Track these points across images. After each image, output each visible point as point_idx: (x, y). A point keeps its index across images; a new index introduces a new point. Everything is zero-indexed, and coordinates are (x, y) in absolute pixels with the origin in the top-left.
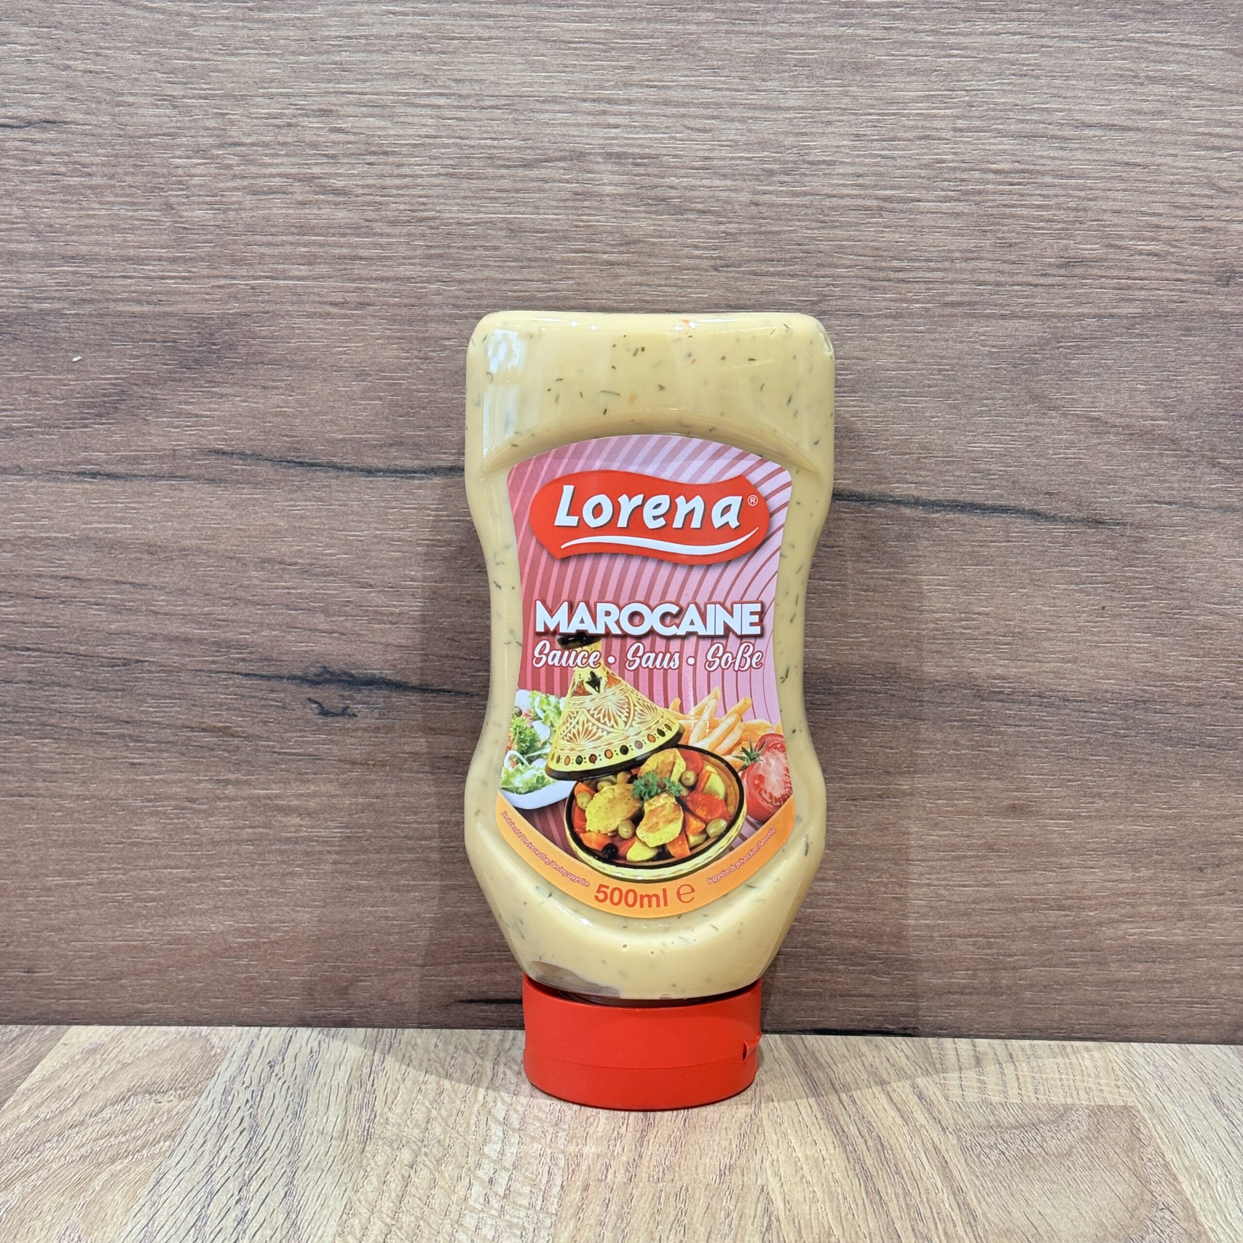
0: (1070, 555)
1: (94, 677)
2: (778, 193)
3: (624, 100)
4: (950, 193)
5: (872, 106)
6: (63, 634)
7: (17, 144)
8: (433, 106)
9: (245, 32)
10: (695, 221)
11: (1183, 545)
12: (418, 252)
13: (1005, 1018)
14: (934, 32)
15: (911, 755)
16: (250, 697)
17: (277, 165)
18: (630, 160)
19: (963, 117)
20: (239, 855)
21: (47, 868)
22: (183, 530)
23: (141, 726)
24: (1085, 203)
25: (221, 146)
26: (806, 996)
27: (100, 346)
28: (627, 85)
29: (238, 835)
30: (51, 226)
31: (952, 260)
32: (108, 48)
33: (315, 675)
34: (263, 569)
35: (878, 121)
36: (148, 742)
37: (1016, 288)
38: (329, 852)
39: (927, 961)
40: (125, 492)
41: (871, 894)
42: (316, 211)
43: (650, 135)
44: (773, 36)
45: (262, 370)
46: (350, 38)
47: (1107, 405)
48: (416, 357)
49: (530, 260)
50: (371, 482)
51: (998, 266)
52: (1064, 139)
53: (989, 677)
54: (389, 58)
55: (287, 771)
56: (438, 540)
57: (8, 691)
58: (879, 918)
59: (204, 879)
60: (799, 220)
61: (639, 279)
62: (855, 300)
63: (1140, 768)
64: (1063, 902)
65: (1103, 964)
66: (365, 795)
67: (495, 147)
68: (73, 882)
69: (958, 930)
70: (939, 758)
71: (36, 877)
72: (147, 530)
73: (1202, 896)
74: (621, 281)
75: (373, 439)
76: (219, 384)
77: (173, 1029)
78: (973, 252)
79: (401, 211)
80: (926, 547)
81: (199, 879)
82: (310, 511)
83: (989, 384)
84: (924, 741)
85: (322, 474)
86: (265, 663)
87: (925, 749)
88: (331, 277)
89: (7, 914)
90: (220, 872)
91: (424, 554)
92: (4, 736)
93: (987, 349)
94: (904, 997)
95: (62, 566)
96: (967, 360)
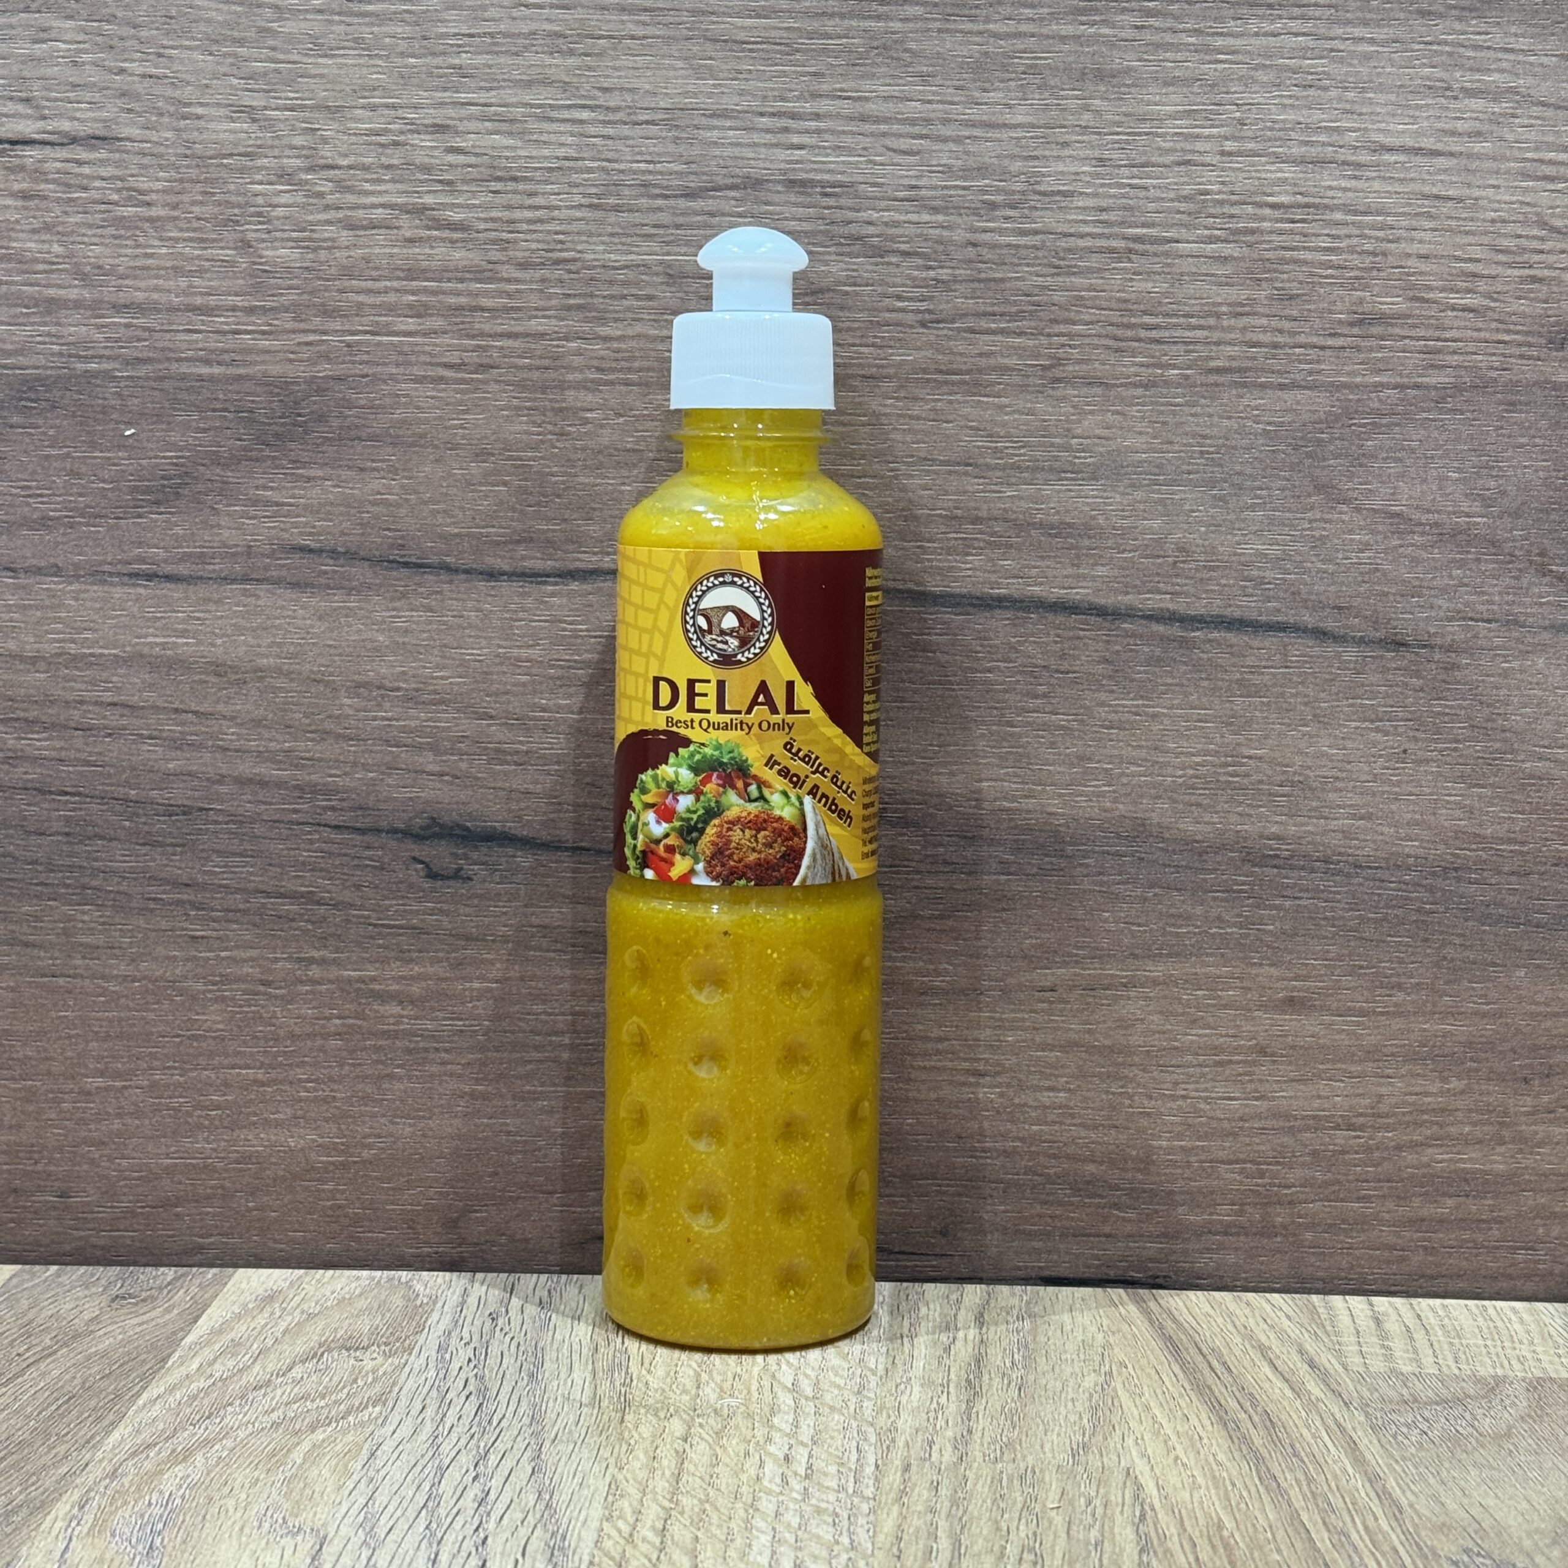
0: (1363, 685)
1: (146, 828)
2: (1001, 231)
3: (811, 114)
4: (1216, 232)
5: (1119, 124)
6: (109, 775)
7: (58, 165)
8: (574, 121)
9: (342, 27)
10: (898, 266)
11: (1505, 674)
12: (554, 302)
13: (1280, 1265)
14: (1197, 32)
15: (1164, 935)
16: (340, 855)
17: (380, 193)
18: (818, 190)
19: (1234, 138)
20: (325, 1052)
21: (86, 1067)
22: (259, 646)
23: (204, 890)
24: (1385, 246)
25: (310, 169)
26: (1030, 1235)
27: (158, 417)
28: (815, 96)
29: (323, 1027)
30: (100, 267)
31: (1218, 316)
32: (172, 47)
33: (421, 828)
34: (358, 696)
35: (1127, 142)
36: (213, 910)
37: (1298, 350)
38: (437, 1050)
39: (1181, 1193)
40: (187, 598)
41: (1114, 1109)
42: (428, 251)
43: (842, 159)
44: (996, 35)
45: (359, 447)
46: (471, 36)
47: (1410, 497)
48: (551, 433)
50: (493, 587)
51: (1275, 323)
52: (1359, 166)
53: (1261, 837)
54: (519, 60)
55: (386, 947)
56: (575, 661)
57: (40, 846)
58: (1123, 1138)
59: (281, 1082)
60: (1028, 265)
62: (1097, 365)
63: (1449, 951)
64: (1354, 1120)
65: (1402, 1198)
66: (482, 978)
67: (650, 172)
68: (119, 1084)
69: (1222, 1155)
70: (1199, 938)
71: (73, 1078)
72: (213, 645)
73: (1528, 1114)
75: (496, 535)
76: (304, 465)
78: (1244, 305)
79: (533, 251)
80: (1185, 673)
81: (275, 1081)
82: (417, 623)
83: (1264, 470)
84: (1180, 916)
85: (431, 577)
86: (359, 813)
87: (1181, 926)
88: (445, 332)
89: (36, 1124)
90: (300, 1074)
91: (558, 678)
92: (34, 901)
93: (1261, 426)
94: (1153, 1238)
95: (108, 690)
96: (1236, 440)
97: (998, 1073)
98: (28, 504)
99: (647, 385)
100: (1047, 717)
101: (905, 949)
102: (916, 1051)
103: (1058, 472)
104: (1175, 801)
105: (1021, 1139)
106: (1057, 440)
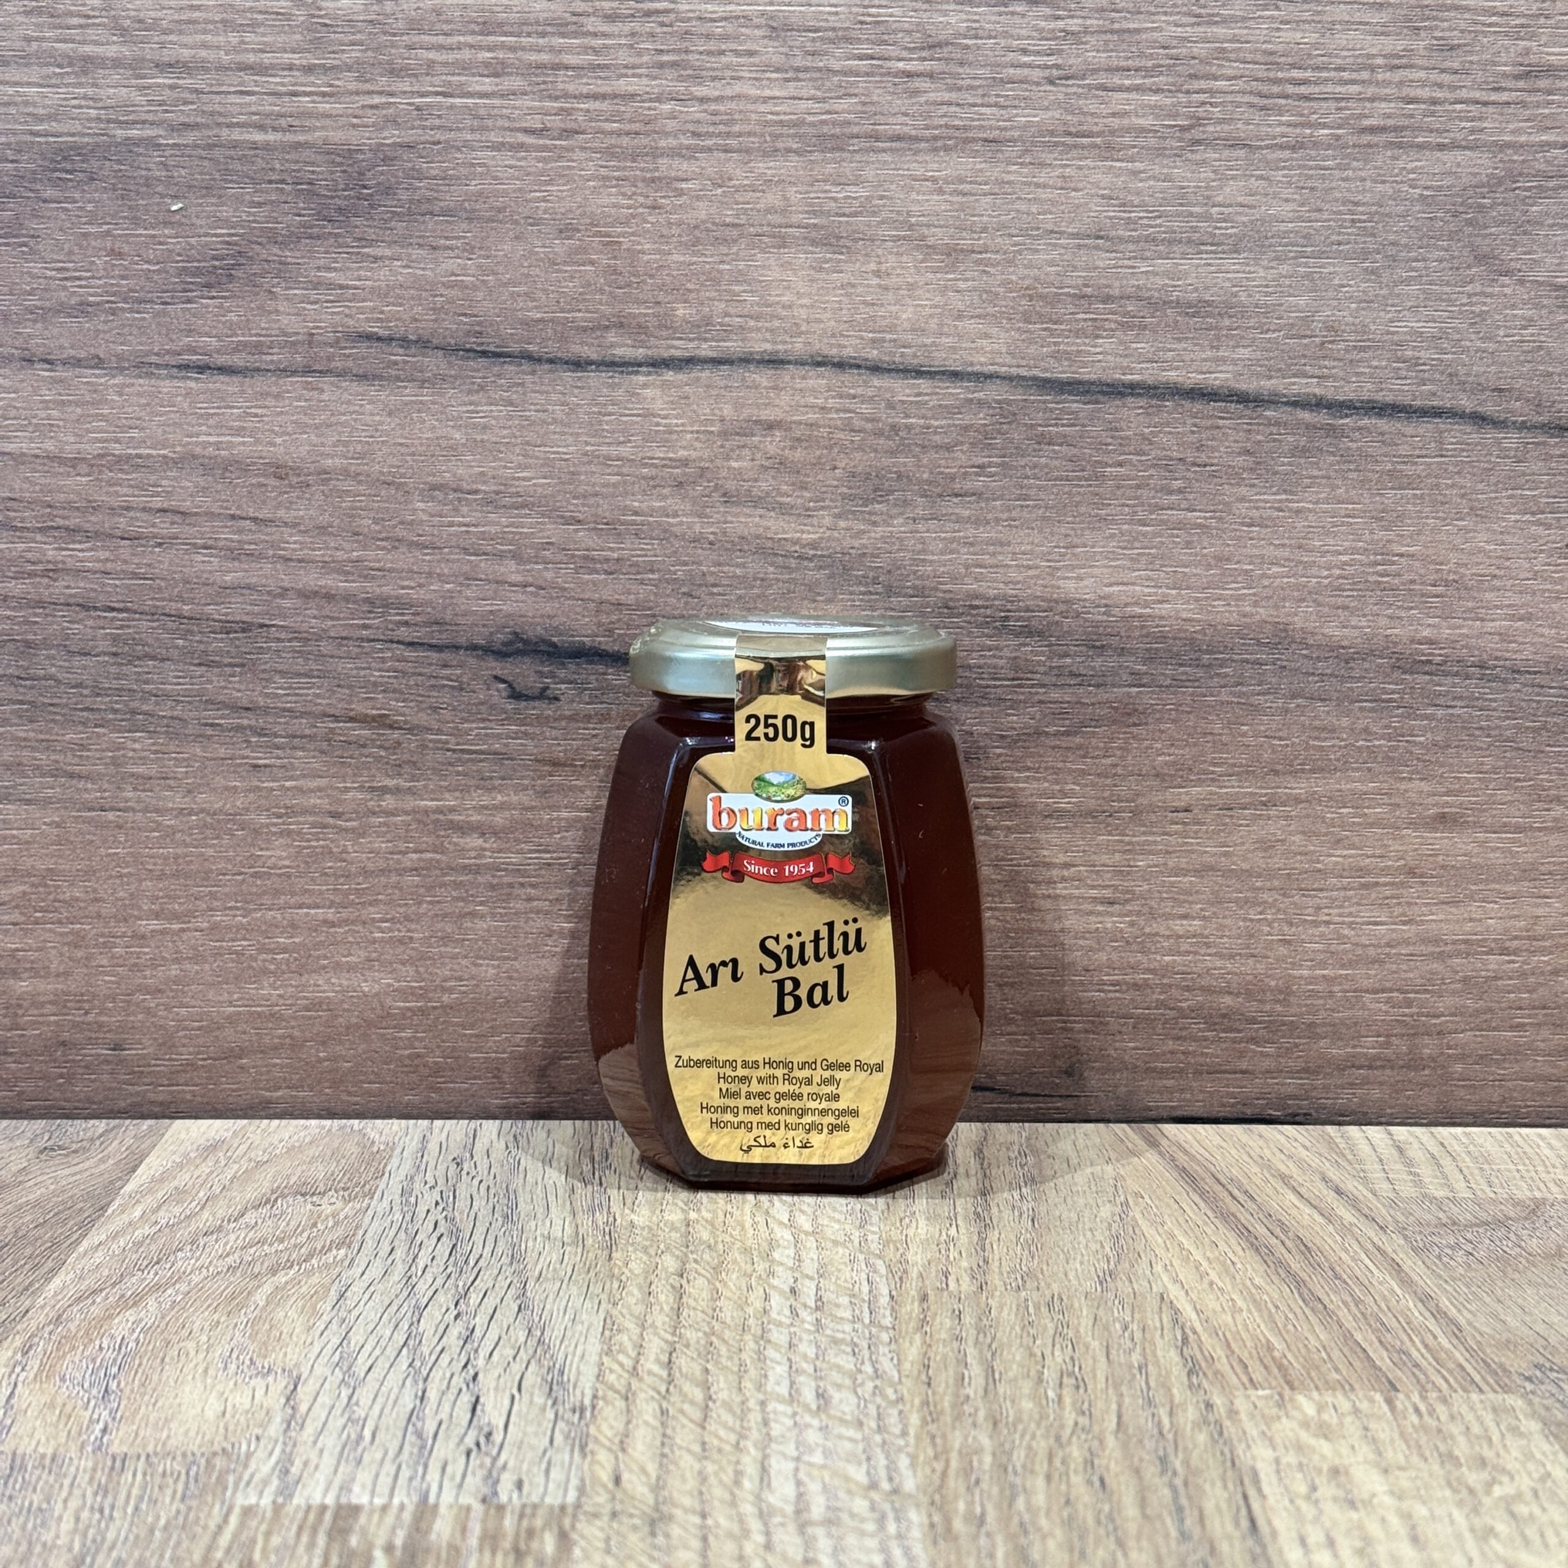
0: (1524, 474)
1: (202, 647)
6: (160, 588)
10: (1023, 16)
12: (645, 59)
13: (1428, 1100)
15: (1306, 749)
16: (414, 674)
20: (401, 889)
21: (140, 908)
22: (323, 445)
23: (267, 714)
26: (1163, 1073)
27: (209, 189)
29: (399, 862)
30: (141, 21)
31: (1372, 69)
33: (504, 644)
34: (433, 499)
36: (276, 736)
37: (1458, 107)
38: (522, 885)
39: (1324, 1025)
40: (243, 392)
41: (1252, 936)
45: (431, 223)
48: (642, 206)
49: (797, 70)
50: (580, 378)
51: (1434, 76)
53: (1412, 641)
55: (465, 775)
56: (670, 459)
57: (85, 668)
58: (1261, 968)
59: (353, 922)
60: (1165, 14)
61: (947, 96)
62: (1240, 125)
64: (1508, 944)
65: (1558, 1026)
66: (570, 807)
68: (176, 926)
69: (1366, 983)
70: (1345, 752)
71: (125, 920)
72: (274, 445)
74: (922, 100)
75: (583, 319)
76: (371, 243)
77: (313, 1122)
78: (1400, 57)
79: (621, 2)
80: (1332, 465)
81: (346, 922)
82: (496, 418)
83: (1420, 239)
84: (1324, 729)
85: (512, 368)
86: (435, 628)
87: (1325, 739)
88: (525, 94)
89: (85, 970)
90: (374, 913)
91: (652, 478)
92: (80, 728)
93: (1418, 191)
94: (1292, 1073)
95: (158, 494)
96: (1391, 207)
97: (1127, 901)
98: (65, 288)
99: (748, 151)
100: (1182, 514)
101: (1028, 769)
102: (1040, 878)
103: (1197, 244)
104: (1319, 605)
105: (1152, 971)
106: (1197, 209)
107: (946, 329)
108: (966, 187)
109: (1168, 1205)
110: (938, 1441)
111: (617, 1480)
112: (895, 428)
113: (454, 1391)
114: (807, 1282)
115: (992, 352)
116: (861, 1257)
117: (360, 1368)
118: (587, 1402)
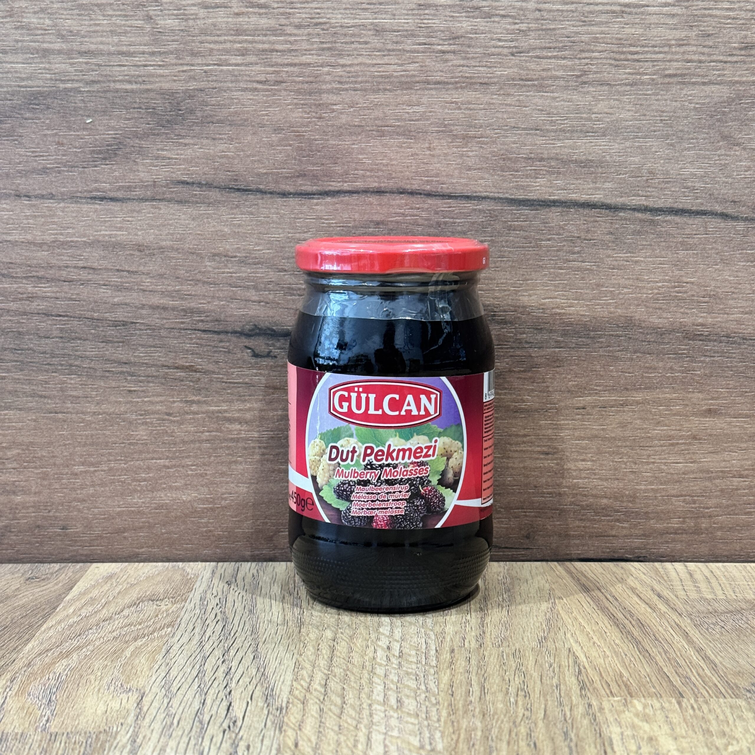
0: (747, 243)
1: (103, 333)
6: (83, 306)
10: (499, 23)
12: (315, 46)
13: (704, 549)
15: (642, 378)
16: (206, 345)
20: (201, 450)
21: (74, 460)
22: (161, 235)
23: (135, 365)
26: (573, 537)
27: (105, 112)
29: (200, 437)
30: (71, 32)
31: (670, 46)
33: (250, 330)
34: (214, 260)
36: (139, 376)
37: (712, 64)
38: (259, 447)
39: (652, 513)
40: (122, 210)
41: (616, 469)
42: (247, 19)
45: (212, 127)
48: (314, 117)
49: (389, 50)
50: (285, 201)
51: (700, 49)
53: (693, 325)
55: (232, 394)
57: (47, 344)
58: (621, 485)
59: (178, 466)
60: (568, 21)
61: (462, 62)
62: (605, 74)
64: (743, 472)
66: (283, 409)
68: (92, 469)
69: (674, 492)
70: (661, 379)
71: (68, 466)
72: (136, 235)
74: (450, 64)
75: (286, 173)
76: (183, 137)
77: (160, 564)
78: (683, 40)
79: (303, 19)
80: (653, 239)
81: (175, 466)
82: (245, 221)
83: (694, 129)
84: (650, 368)
85: (252, 197)
86: (216, 323)
87: (651, 373)
88: (257, 64)
89: (48, 491)
90: (188, 461)
92: (45, 373)
93: (693, 105)
94: (637, 536)
95: (81, 260)
96: (680, 113)
97: (555, 453)
98: (36, 161)
99: (365, 90)
100: (579, 264)
101: (506, 389)
102: (512, 442)
103: (585, 132)
104: (647, 307)
105: (568, 487)
106: (584, 115)
107: (463, 175)
108: (472, 106)
109: (575, 603)
110: (455, 724)
111: (296, 745)
112: (439, 224)
113: (219, 699)
114: (395, 643)
115: (485, 186)
116: (423, 630)
117: (174, 689)
118: (284, 705)
